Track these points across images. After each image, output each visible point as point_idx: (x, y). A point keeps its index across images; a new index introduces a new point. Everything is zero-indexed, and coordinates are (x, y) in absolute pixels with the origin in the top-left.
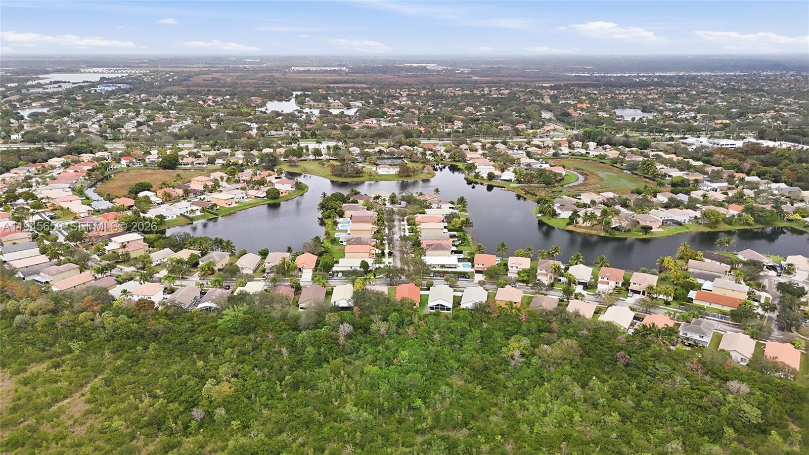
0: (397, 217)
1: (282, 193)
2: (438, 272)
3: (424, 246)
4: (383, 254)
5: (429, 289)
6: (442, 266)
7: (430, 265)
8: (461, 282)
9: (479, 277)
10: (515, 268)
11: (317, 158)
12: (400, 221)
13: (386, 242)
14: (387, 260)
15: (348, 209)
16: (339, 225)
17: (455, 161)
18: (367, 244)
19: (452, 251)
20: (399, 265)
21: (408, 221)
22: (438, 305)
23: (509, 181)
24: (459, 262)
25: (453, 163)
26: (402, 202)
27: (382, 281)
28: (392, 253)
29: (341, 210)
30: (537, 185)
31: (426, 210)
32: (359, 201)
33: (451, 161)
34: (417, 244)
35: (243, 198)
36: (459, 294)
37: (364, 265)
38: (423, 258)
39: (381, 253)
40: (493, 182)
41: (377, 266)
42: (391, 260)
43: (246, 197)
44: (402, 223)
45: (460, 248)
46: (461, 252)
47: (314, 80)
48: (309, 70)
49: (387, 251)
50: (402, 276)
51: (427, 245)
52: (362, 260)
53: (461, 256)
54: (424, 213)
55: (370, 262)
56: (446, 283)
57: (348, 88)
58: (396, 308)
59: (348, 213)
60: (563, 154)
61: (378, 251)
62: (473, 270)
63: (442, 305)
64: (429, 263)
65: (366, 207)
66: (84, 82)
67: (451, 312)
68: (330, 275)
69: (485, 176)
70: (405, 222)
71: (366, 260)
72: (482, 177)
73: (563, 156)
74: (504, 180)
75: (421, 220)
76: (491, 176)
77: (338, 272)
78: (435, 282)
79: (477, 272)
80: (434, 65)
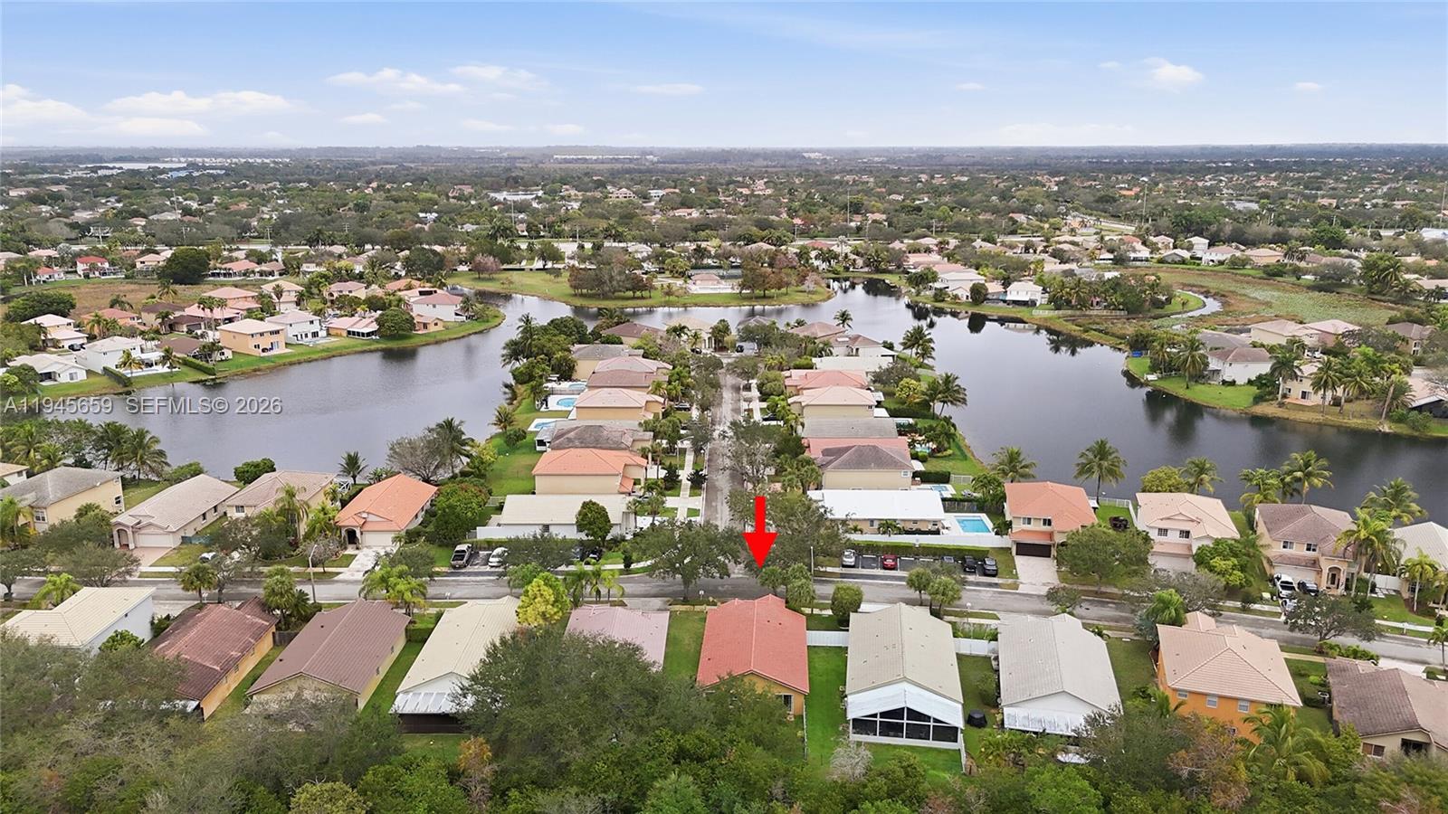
0: (729, 380)
1: (425, 326)
2: (871, 547)
3: (814, 453)
4: (671, 483)
5: (841, 623)
6: (887, 526)
7: (844, 522)
8: (976, 594)
9: (1036, 575)
10: (1174, 537)
11: (549, 265)
12: (737, 389)
13: (686, 444)
14: (682, 504)
15: (586, 357)
16: (552, 400)
17: (878, 271)
18: (617, 447)
19: (915, 474)
20: (723, 519)
21: (760, 388)
22: (897, 713)
23: (1030, 304)
24: (946, 510)
25: (876, 276)
26: (745, 345)
27: (655, 584)
28: (703, 478)
29: (565, 359)
30: (1105, 313)
31: (814, 360)
32: (623, 339)
33: (868, 273)
34: (790, 448)
35: (315, 334)
36: (980, 647)
37: (592, 518)
38: (813, 494)
39: (665, 479)
40: (984, 309)
41: (644, 522)
42: (698, 502)
43: (323, 333)
44: (745, 394)
45: (936, 466)
46: (943, 478)
48: (584, 159)
49: (684, 474)
50: (731, 565)
51: (826, 452)
52: (587, 499)
53: (949, 491)
54: (811, 367)
55: (615, 507)
56: (915, 594)
58: (689, 742)
59: (584, 368)
60: (1135, 259)
61: (656, 473)
62: (1004, 541)
63: (913, 714)
64: (839, 514)
65: (642, 351)
67: (960, 744)
68: (460, 555)
69: (964, 293)
70: (755, 393)
71: (601, 500)
72: (956, 297)
73: (1138, 263)
74: (1016, 303)
75: (802, 384)
76: (978, 294)
77: (491, 545)
78: (867, 588)
79: (1025, 549)
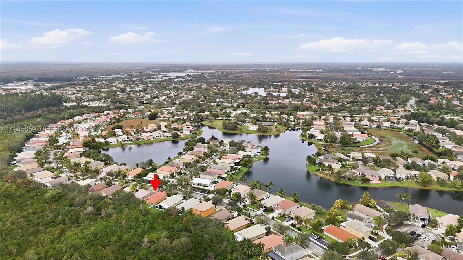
1: (182, 135)
6: (199, 185)
17: (305, 125)
18: (175, 166)
23: (321, 140)
31: (239, 152)
32: (210, 143)
35: (160, 136)
47: (293, 77)
48: (298, 71)
54: (236, 153)
57: (309, 81)
63: (162, 206)
65: (207, 147)
66: (177, 76)
72: (306, 136)
74: (318, 139)
75: (225, 157)
76: (310, 136)
80: (382, 68)
